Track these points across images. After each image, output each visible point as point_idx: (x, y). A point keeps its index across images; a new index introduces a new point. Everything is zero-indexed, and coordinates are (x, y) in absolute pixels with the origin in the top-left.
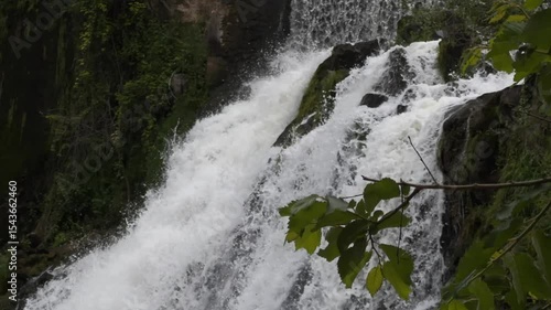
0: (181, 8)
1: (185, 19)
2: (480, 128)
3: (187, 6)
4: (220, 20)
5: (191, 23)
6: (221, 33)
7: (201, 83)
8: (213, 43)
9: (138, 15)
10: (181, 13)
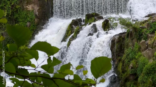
0: (27, 7)
1: (28, 9)
2: (118, 42)
3: (29, 6)
4: (37, 10)
5: (30, 10)
6: (37, 13)
7: (34, 24)
8: (36, 15)
9: (18, 8)
10: (27, 8)
